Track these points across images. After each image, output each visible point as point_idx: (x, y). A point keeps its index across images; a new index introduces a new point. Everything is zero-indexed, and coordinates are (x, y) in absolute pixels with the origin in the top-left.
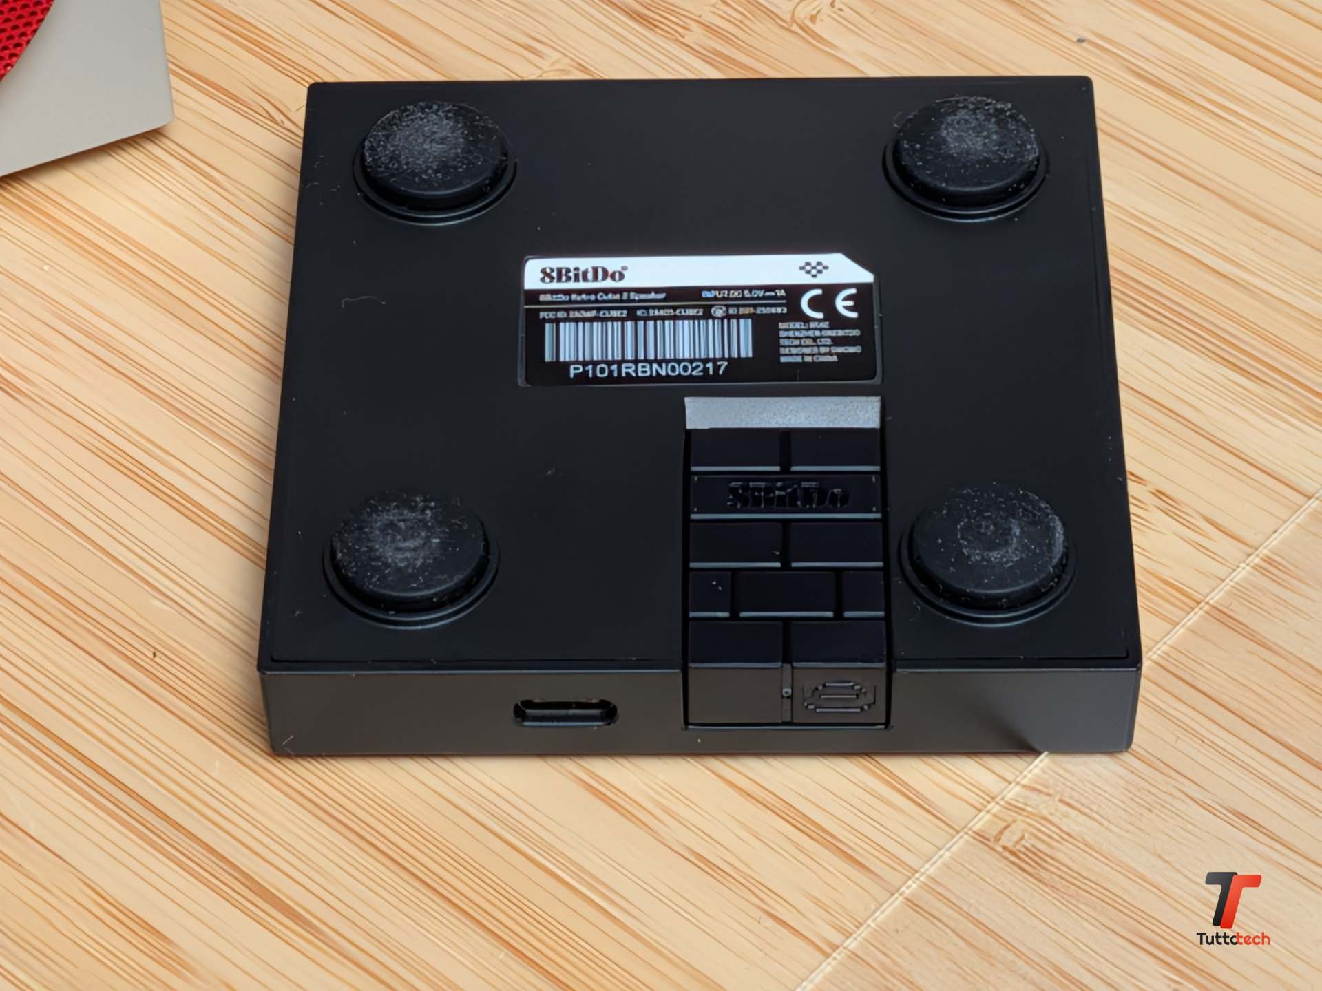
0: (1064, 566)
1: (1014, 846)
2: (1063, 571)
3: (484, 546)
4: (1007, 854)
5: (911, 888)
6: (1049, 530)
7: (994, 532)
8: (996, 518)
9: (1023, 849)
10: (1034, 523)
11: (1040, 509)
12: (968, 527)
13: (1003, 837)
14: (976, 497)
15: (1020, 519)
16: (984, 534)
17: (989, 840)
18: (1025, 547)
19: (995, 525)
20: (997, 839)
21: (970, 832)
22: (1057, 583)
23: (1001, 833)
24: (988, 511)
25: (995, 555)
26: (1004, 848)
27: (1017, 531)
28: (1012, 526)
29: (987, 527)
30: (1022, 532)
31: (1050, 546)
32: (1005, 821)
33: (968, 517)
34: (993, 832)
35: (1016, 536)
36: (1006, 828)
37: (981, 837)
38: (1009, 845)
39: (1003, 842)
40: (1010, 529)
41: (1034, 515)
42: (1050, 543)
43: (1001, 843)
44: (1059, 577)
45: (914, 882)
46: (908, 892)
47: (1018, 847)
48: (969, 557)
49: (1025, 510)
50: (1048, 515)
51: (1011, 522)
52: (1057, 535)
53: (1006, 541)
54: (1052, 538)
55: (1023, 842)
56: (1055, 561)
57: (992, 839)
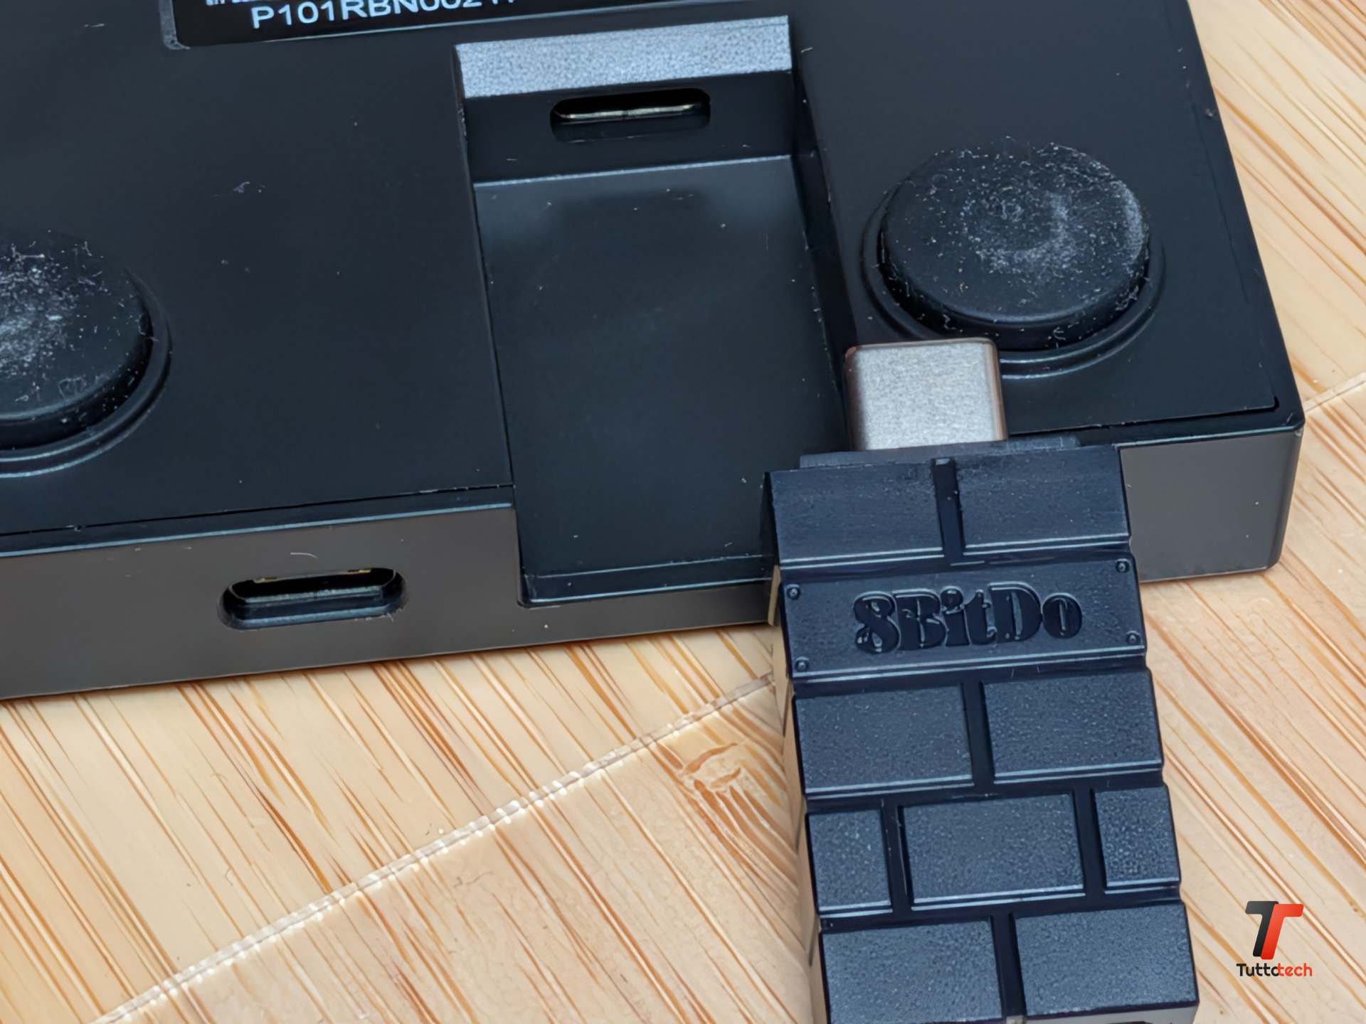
0: (1147, 264)
1: (715, 785)
2: (1146, 274)
3: (143, 319)
4: (698, 796)
5: (514, 814)
6: (1114, 208)
7: (1023, 217)
8: (1023, 193)
9: (728, 795)
10: (1086, 197)
11: (1094, 173)
12: (979, 213)
13: (703, 766)
14: (982, 161)
15: (1064, 191)
16: (1007, 222)
17: (679, 766)
18: (1080, 238)
19: (1023, 206)
20: (693, 768)
21: (653, 746)
22: (1138, 294)
23: (703, 758)
24: (1007, 184)
25: (1032, 255)
26: (698, 784)
27: (1062, 212)
28: (1053, 204)
29: (1010, 210)
30: (1072, 213)
31: (1121, 231)
32: (718, 740)
33: (976, 196)
34: (691, 755)
35: (1062, 220)
36: (713, 752)
37: (668, 760)
38: (708, 781)
39: (699, 775)
40: (1050, 209)
41: (1085, 182)
42: (1119, 226)
43: (698, 775)
44: (1141, 283)
45: (525, 807)
46: (507, 820)
47: (723, 788)
48: (988, 262)
49: (1069, 175)
50: (1108, 180)
51: (1049, 199)
52: (1130, 213)
53: (1047, 229)
54: (1121, 217)
55: (733, 783)
56: (1134, 257)
57: (685, 766)
